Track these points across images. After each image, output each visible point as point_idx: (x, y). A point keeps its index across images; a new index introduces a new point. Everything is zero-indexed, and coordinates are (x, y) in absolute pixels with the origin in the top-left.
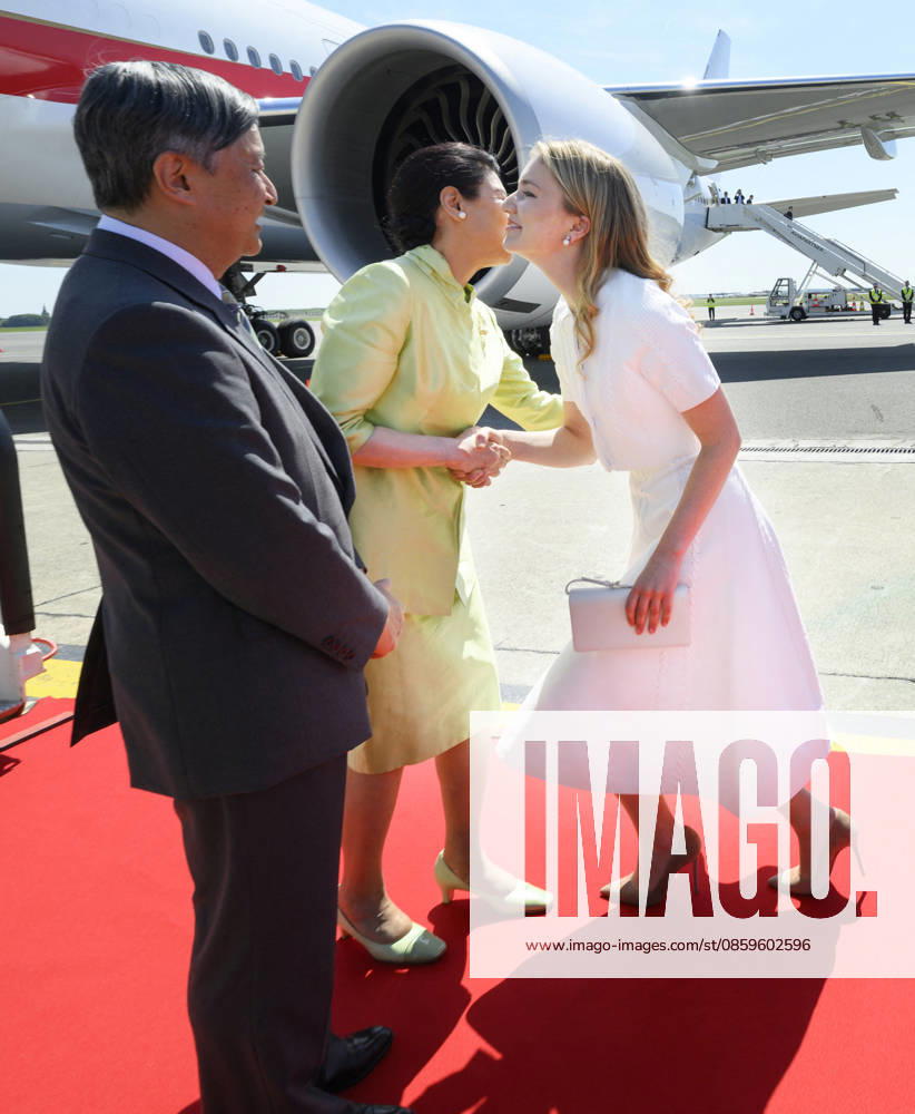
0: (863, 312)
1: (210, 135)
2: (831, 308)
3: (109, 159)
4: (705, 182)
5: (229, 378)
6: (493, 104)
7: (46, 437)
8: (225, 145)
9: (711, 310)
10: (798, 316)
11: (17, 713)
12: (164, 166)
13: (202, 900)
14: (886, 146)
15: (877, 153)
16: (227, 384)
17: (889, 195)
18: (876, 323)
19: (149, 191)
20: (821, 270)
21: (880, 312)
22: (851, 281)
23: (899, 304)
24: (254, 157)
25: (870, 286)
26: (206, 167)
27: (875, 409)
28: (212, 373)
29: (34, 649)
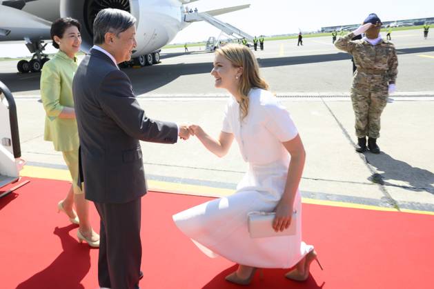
9: (186, 48)
11: (17, 181)
12: (107, 36)
17: (248, 6)
20: (224, 33)
22: (235, 36)
29: (21, 162)
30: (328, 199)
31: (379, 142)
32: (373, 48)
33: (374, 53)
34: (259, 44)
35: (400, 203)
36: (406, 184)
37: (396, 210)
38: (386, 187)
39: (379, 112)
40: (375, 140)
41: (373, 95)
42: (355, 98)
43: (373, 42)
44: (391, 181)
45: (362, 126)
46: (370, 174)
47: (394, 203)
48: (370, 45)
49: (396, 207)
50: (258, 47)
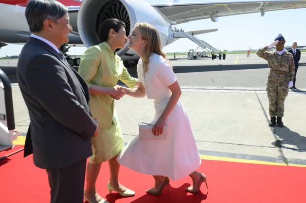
0: (210, 57)
1: (57, 15)
2: (202, 56)
3: (33, 21)
4: (173, 27)
5: (60, 72)
6: (124, 8)
7: (17, 84)
8: (60, 17)
9: (175, 56)
10: (195, 58)
11: (10, 149)
12: (46, 22)
13: (52, 192)
14: (215, 19)
15: (213, 20)
16: (60, 73)
17: (216, 30)
18: (213, 59)
19: (42, 28)
20: (200, 47)
21: (214, 57)
22: (207, 50)
23: (218, 55)
24: (67, 20)
25: (211, 51)
26: (56, 22)
27: (212, 80)
28: (56, 70)
29: (15, 133)
30: (244, 158)
31: (283, 120)
32: (279, 57)
33: (280, 60)
34: (222, 55)
35: (289, 160)
36: (295, 147)
37: (285, 165)
38: (282, 149)
39: (283, 100)
40: (281, 118)
41: (279, 88)
42: (268, 90)
43: (280, 53)
44: (286, 145)
45: (273, 109)
46: (275, 140)
47: (285, 160)
48: (278, 55)
49: (286, 163)
50: (222, 58)
